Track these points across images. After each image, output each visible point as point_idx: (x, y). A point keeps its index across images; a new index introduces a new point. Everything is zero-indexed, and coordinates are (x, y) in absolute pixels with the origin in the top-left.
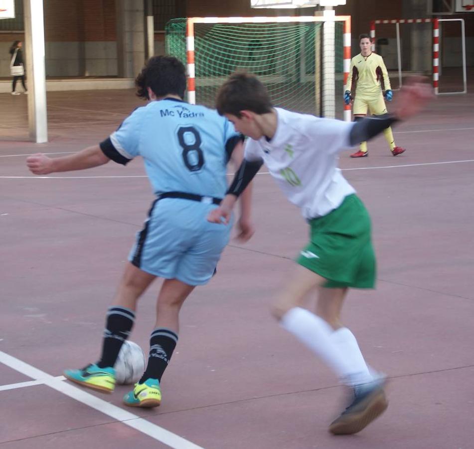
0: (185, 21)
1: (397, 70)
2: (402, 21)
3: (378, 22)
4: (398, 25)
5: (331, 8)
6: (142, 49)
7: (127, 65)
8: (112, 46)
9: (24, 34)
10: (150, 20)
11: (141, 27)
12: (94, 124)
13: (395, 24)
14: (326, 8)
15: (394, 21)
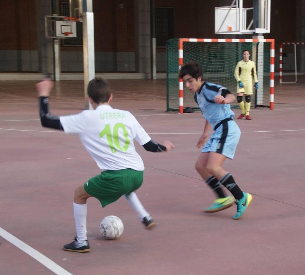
0: (178, 41)
1: (294, 71)
2: (298, 43)
3: (284, 44)
4: (295, 45)
5: (262, 35)
6: (149, 56)
7: (141, 66)
8: (132, 55)
9: (82, 47)
10: (154, 40)
11: (148, 44)
12: (123, 100)
13: (294, 45)
14: (259, 34)
15: (293, 43)
